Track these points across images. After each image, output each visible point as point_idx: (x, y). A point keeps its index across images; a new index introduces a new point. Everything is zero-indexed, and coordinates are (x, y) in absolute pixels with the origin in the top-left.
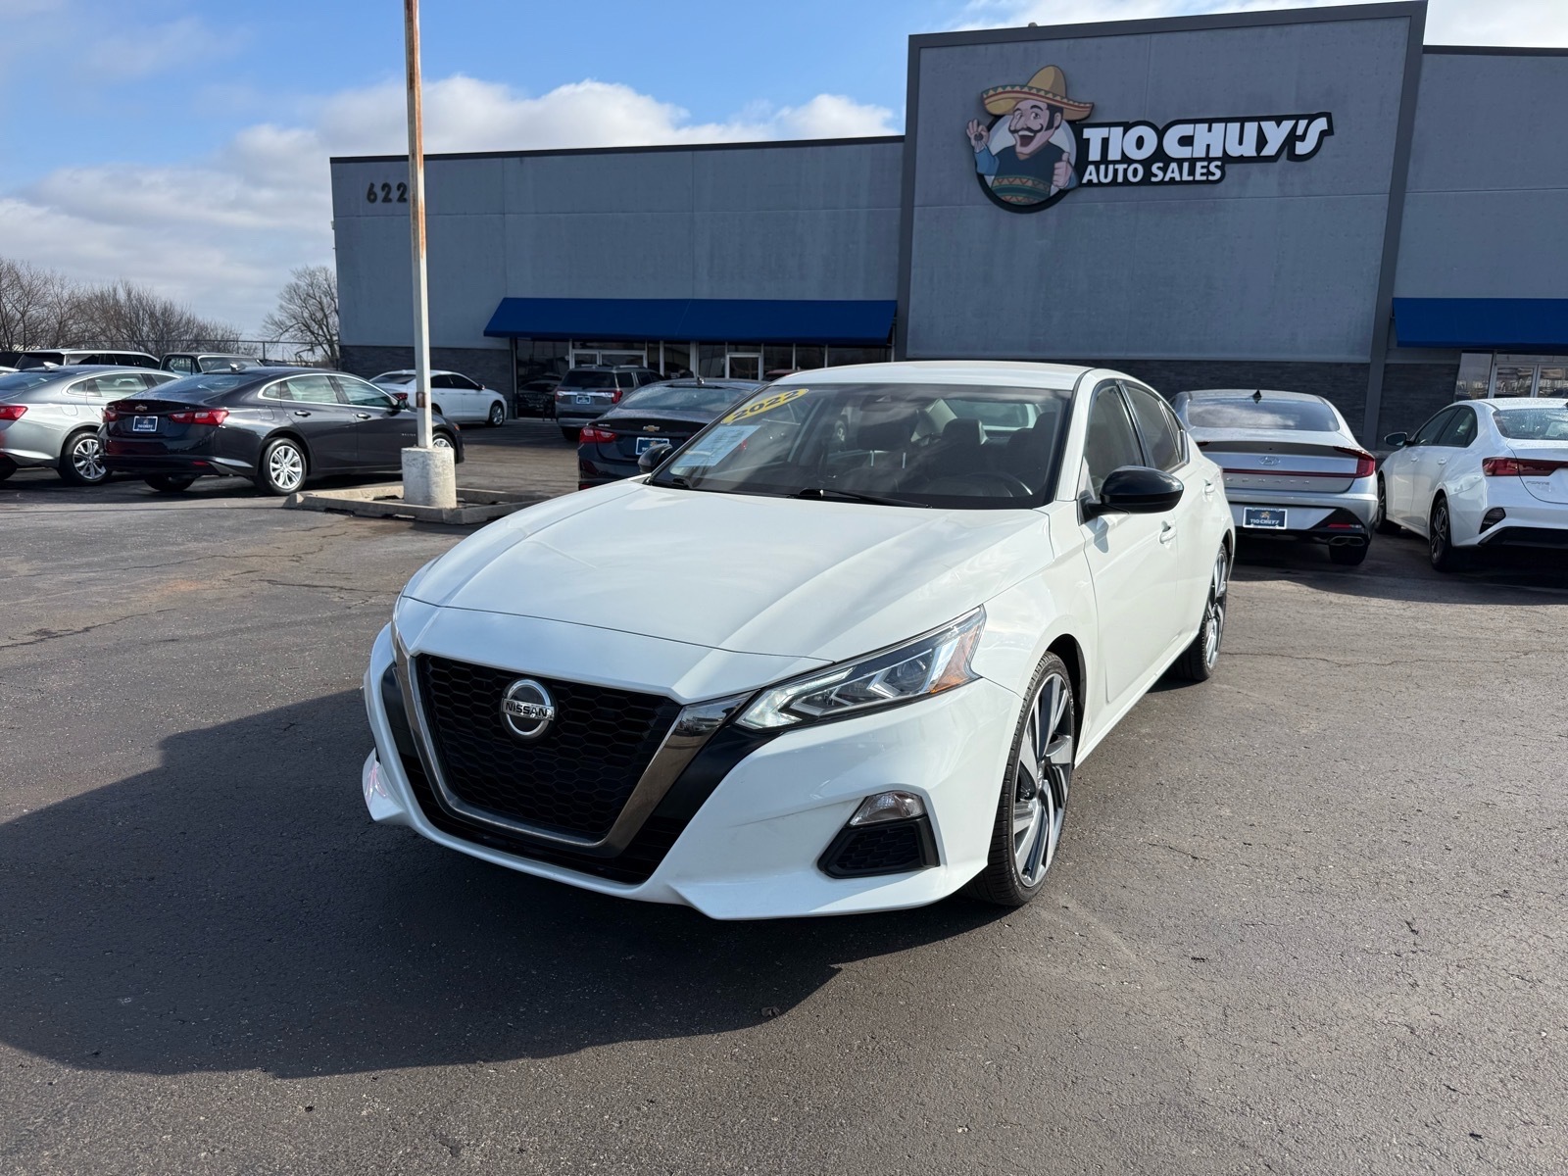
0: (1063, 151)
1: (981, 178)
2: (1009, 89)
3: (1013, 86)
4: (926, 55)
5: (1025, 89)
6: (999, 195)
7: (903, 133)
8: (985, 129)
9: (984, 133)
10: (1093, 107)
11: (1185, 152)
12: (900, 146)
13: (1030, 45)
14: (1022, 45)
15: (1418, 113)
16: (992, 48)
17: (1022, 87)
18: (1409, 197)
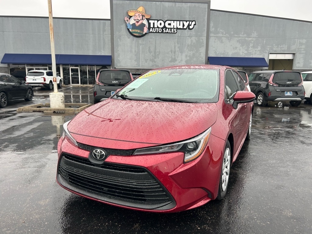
1: (128, 29)
3: (134, 10)
4: (114, 1)
6: (132, 33)
7: (110, 18)
9: (128, 20)
10: (151, 16)
11: (169, 27)
12: (109, 21)
13: (137, 1)
15: (210, 21)
16: (129, 2)
17: (136, 10)
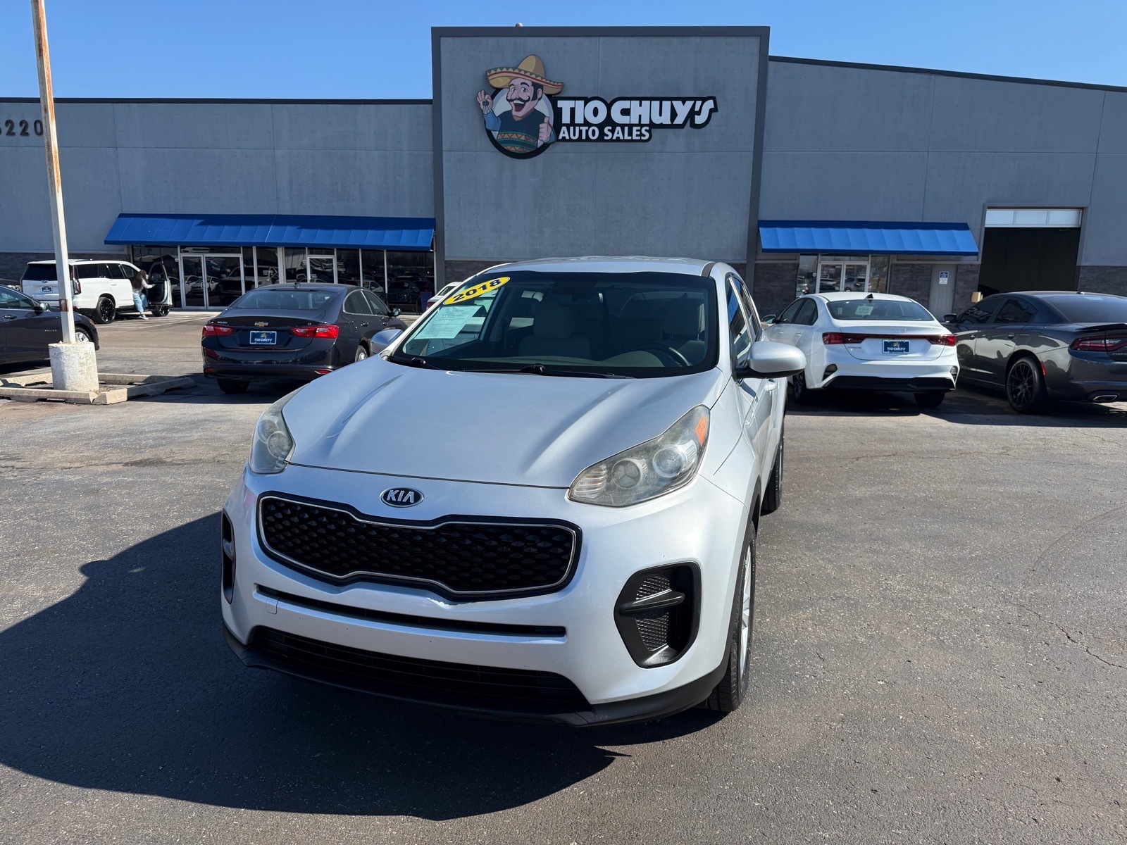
0: (544, 116)
1: (489, 133)
2: (505, 70)
3: (508, 68)
4: (446, 42)
5: (515, 69)
6: (502, 145)
7: (432, 98)
8: (490, 98)
9: (489, 101)
10: (563, 86)
11: (624, 120)
12: (429, 107)
13: (518, 39)
14: (512, 39)
15: (767, 99)
16: (492, 41)
17: (514, 69)
18: (765, 154)
